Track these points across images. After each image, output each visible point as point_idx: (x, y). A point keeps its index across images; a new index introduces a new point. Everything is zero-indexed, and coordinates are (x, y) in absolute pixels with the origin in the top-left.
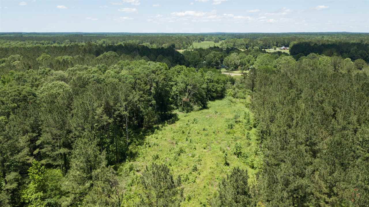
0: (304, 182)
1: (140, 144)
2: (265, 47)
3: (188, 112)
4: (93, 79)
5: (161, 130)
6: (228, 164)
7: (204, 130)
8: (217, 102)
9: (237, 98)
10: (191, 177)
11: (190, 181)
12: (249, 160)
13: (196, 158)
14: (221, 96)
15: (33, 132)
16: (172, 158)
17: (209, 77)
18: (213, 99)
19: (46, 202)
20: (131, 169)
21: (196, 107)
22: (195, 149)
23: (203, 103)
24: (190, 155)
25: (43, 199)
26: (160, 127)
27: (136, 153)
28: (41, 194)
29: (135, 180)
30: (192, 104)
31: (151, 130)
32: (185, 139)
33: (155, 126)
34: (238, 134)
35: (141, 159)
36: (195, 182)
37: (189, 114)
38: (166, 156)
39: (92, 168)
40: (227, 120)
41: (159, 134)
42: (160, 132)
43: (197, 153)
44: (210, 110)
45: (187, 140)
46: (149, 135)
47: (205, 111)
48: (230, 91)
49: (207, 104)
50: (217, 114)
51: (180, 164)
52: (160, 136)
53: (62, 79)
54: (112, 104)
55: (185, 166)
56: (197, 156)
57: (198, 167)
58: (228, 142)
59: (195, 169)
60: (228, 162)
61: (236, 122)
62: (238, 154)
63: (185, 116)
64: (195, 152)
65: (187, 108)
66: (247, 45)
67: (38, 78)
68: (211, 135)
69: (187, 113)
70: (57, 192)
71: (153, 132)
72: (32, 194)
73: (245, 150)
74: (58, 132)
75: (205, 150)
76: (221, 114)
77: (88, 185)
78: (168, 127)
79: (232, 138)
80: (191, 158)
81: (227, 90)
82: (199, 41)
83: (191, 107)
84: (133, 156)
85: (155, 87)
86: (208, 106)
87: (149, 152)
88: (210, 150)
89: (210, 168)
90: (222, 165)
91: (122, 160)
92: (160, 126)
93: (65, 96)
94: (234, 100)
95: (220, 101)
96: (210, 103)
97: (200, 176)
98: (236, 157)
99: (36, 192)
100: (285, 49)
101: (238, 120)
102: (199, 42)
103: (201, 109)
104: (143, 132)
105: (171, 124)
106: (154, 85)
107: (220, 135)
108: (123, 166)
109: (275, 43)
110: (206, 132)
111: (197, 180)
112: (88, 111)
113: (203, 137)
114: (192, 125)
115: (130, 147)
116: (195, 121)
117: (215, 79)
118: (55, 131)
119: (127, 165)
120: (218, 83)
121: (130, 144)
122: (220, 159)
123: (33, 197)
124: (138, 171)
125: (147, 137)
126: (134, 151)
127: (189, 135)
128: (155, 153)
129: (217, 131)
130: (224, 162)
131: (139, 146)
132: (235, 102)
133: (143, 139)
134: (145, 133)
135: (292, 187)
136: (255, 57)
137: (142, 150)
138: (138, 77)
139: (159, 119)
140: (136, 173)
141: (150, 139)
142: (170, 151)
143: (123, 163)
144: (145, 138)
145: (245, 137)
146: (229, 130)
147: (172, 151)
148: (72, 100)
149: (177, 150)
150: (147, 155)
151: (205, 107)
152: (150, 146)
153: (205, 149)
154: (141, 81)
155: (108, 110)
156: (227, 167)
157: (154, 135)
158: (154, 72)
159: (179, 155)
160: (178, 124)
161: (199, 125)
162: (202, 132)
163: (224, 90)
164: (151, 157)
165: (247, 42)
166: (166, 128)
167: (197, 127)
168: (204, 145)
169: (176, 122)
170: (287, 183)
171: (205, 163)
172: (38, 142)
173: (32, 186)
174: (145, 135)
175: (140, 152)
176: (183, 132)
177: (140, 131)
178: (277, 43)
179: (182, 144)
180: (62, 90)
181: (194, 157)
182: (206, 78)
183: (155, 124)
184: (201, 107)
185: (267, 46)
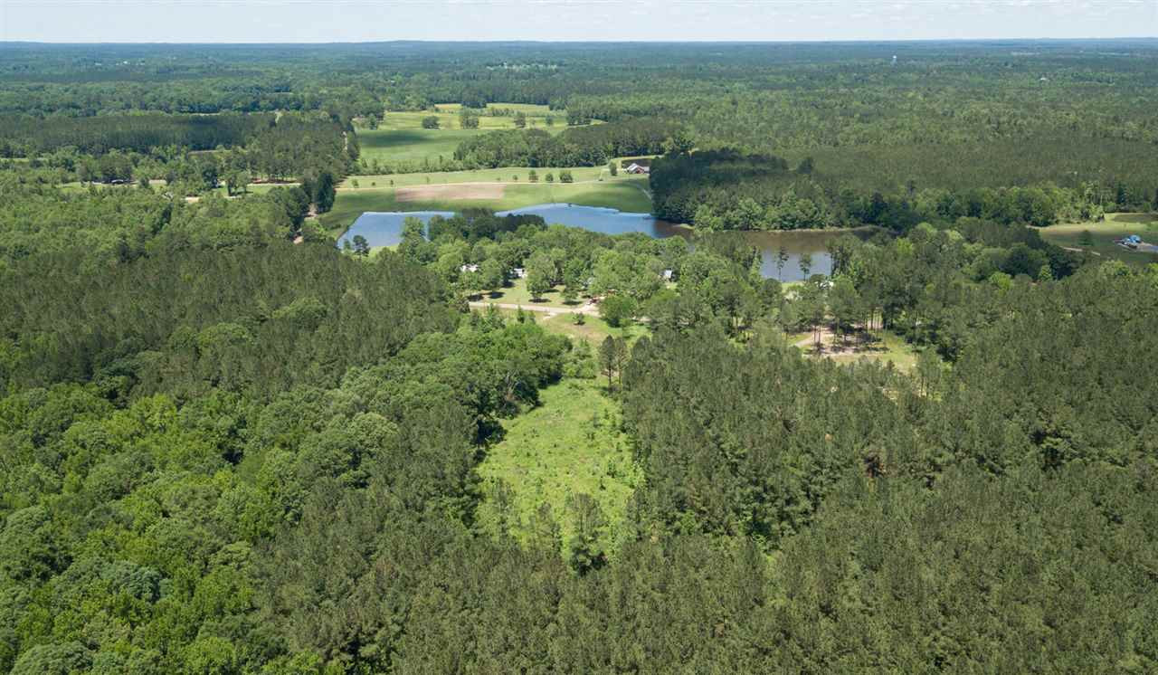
3: (513, 416)
6: (603, 488)
7: (555, 446)
8: (553, 390)
9: (583, 377)
12: (627, 479)
14: (556, 378)
17: (536, 349)
18: (544, 385)
21: (524, 407)
23: (532, 397)
30: (517, 403)
34: (603, 446)
37: (517, 420)
40: (583, 425)
42: (492, 460)
44: (547, 408)
45: (539, 465)
47: (540, 411)
48: (569, 368)
49: (538, 398)
50: (562, 415)
58: (595, 459)
61: (596, 426)
62: (613, 474)
63: (513, 426)
64: (559, 480)
65: (510, 410)
66: (534, 155)
68: (568, 453)
69: (512, 418)
73: (620, 467)
75: (570, 476)
76: (568, 414)
78: (498, 448)
79: (598, 453)
81: (565, 367)
83: (517, 408)
86: (541, 399)
88: (575, 474)
90: (598, 490)
94: (579, 383)
95: (556, 387)
96: (542, 395)
98: (610, 477)
100: (638, 172)
101: (598, 423)
103: (532, 409)
105: (498, 443)
107: (581, 450)
109: (610, 146)
110: (559, 449)
113: (559, 458)
114: (533, 441)
116: (534, 433)
120: (548, 356)
122: (593, 484)
127: (538, 457)
129: (574, 445)
130: (600, 486)
132: (582, 388)
145: (614, 450)
146: (589, 442)
151: (537, 404)
156: (604, 492)
160: (510, 441)
162: (553, 450)
163: (559, 367)
166: (496, 450)
167: (542, 443)
176: (527, 455)
178: (616, 143)
179: (536, 472)
184: (531, 405)
185: (592, 158)
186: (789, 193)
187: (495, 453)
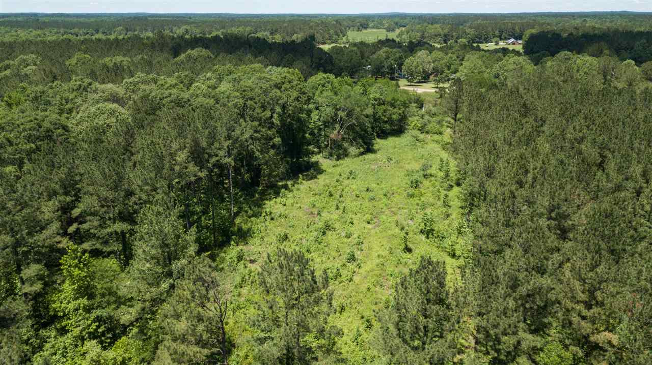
0: (545, 281)
1: (256, 215)
2: (478, 40)
3: (339, 158)
4: (169, 99)
5: (292, 191)
6: (408, 250)
7: (368, 190)
8: (391, 141)
9: (427, 133)
10: (344, 272)
11: (343, 278)
12: (447, 243)
13: (354, 239)
14: (398, 130)
15: (66, 194)
16: (311, 238)
17: (378, 96)
18: (384, 135)
19: (93, 316)
20: (240, 258)
21: (353, 150)
22: (352, 223)
23: (365, 143)
24: (344, 234)
25: (88, 310)
26: (290, 186)
27: (249, 230)
28: (84, 301)
29: (247, 277)
30: (346, 145)
31: (275, 190)
32: (334, 207)
33: (280, 184)
34: (428, 198)
35: (257, 241)
36: (351, 280)
37: (341, 162)
38: (300, 236)
39: (171, 258)
40: (409, 173)
41: (289, 198)
42: (290, 195)
43: (355, 230)
44: (378, 155)
45: (338, 208)
46: (270, 199)
47: (370, 156)
48: (414, 121)
49: (373, 145)
50: (392, 162)
51: (326, 249)
52: (289, 202)
53: (115, 99)
54: (204, 144)
55: (334, 254)
56: (355, 236)
57: (358, 254)
58: (410, 211)
59: (352, 258)
60: (410, 245)
61: (425, 176)
62: (428, 233)
63: (334, 167)
64: (352, 229)
65: (338, 151)
66: (445, 36)
67: (70, 97)
68: (381, 199)
69: (337, 160)
70: (113, 299)
71: (277, 194)
72: (69, 302)
73: (440, 226)
74: (111, 195)
75: (369, 226)
76: (397, 162)
77: (165, 286)
78: (304, 186)
79: (418, 204)
80: (345, 240)
81: (410, 119)
82: (359, 28)
83: (345, 150)
84: (244, 236)
85: (278, 113)
86: (376, 147)
87: (271, 230)
88: (378, 226)
89: (379, 256)
90: (399, 252)
91: (224, 244)
92: (289, 183)
93: (120, 129)
94: (422, 136)
95: (397, 139)
96: (379, 143)
97: (361, 271)
98: (423, 237)
99: (76, 299)
100: (514, 44)
101: (429, 172)
102: (359, 30)
103: (362, 154)
104: (259, 193)
105: (309, 180)
106: (278, 109)
107: (397, 198)
108: (225, 252)
109: (497, 33)
110: (371, 194)
111: (355, 278)
112: (162, 158)
113: (366, 203)
114: (346, 182)
115: (238, 221)
116: (352, 175)
117: (389, 99)
118: (104, 193)
119: (233, 251)
120: (393, 105)
121: (237, 214)
122: (396, 241)
123: (71, 306)
124: (252, 262)
125: (266, 202)
126: (245, 227)
127: (341, 199)
128: (281, 231)
129: (391, 192)
130: (403, 246)
131: (253, 219)
132: (424, 141)
133: (259, 205)
134: (264, 196)
135: (523, 290)
136: (461, 58)
137: (257, 224)
138: (250, 94)
139: (287, 171)
140: (249, 265)
141: (273, 205)
142: (308, 226)
143: (225, 249)
144: (264, 204)
145: (440, 203)
146: (411, 191)
147: (312, 228)
148: (132, 136)
149: (321, 225)
150: (268, 235)
151: (369, 150)
152: (272, 219)
153: (369, 223)
154: (256, 103)
155: (198, 156)
156: (409, 255)
157: (279, 200)
158: (278, 86)
159: (324, 233)
160: (322, 180)
161: (359, 183)
162: (364, 194)
163: (403, 118)
164: (274, 238)
165: (446, 31)
166: (301, 187)
167: (355, 186)
168: (368, 217)
169: (319, 177)
170: (514, 285)
171: (370, 249)
172: (76, 212)
173: (68, 287)
174: (264, 200)
175: (255, 228)
176: (331, 195)
177: (255, 191)
178: (501, 32)
179: (328, 215)
180: (114, 120)
181: (349, 237)
182: (371, 96)
183: (281, 180)
184: (362, 150)
185: (483, 38)
186: (642, 41)
187: (298, 189)
